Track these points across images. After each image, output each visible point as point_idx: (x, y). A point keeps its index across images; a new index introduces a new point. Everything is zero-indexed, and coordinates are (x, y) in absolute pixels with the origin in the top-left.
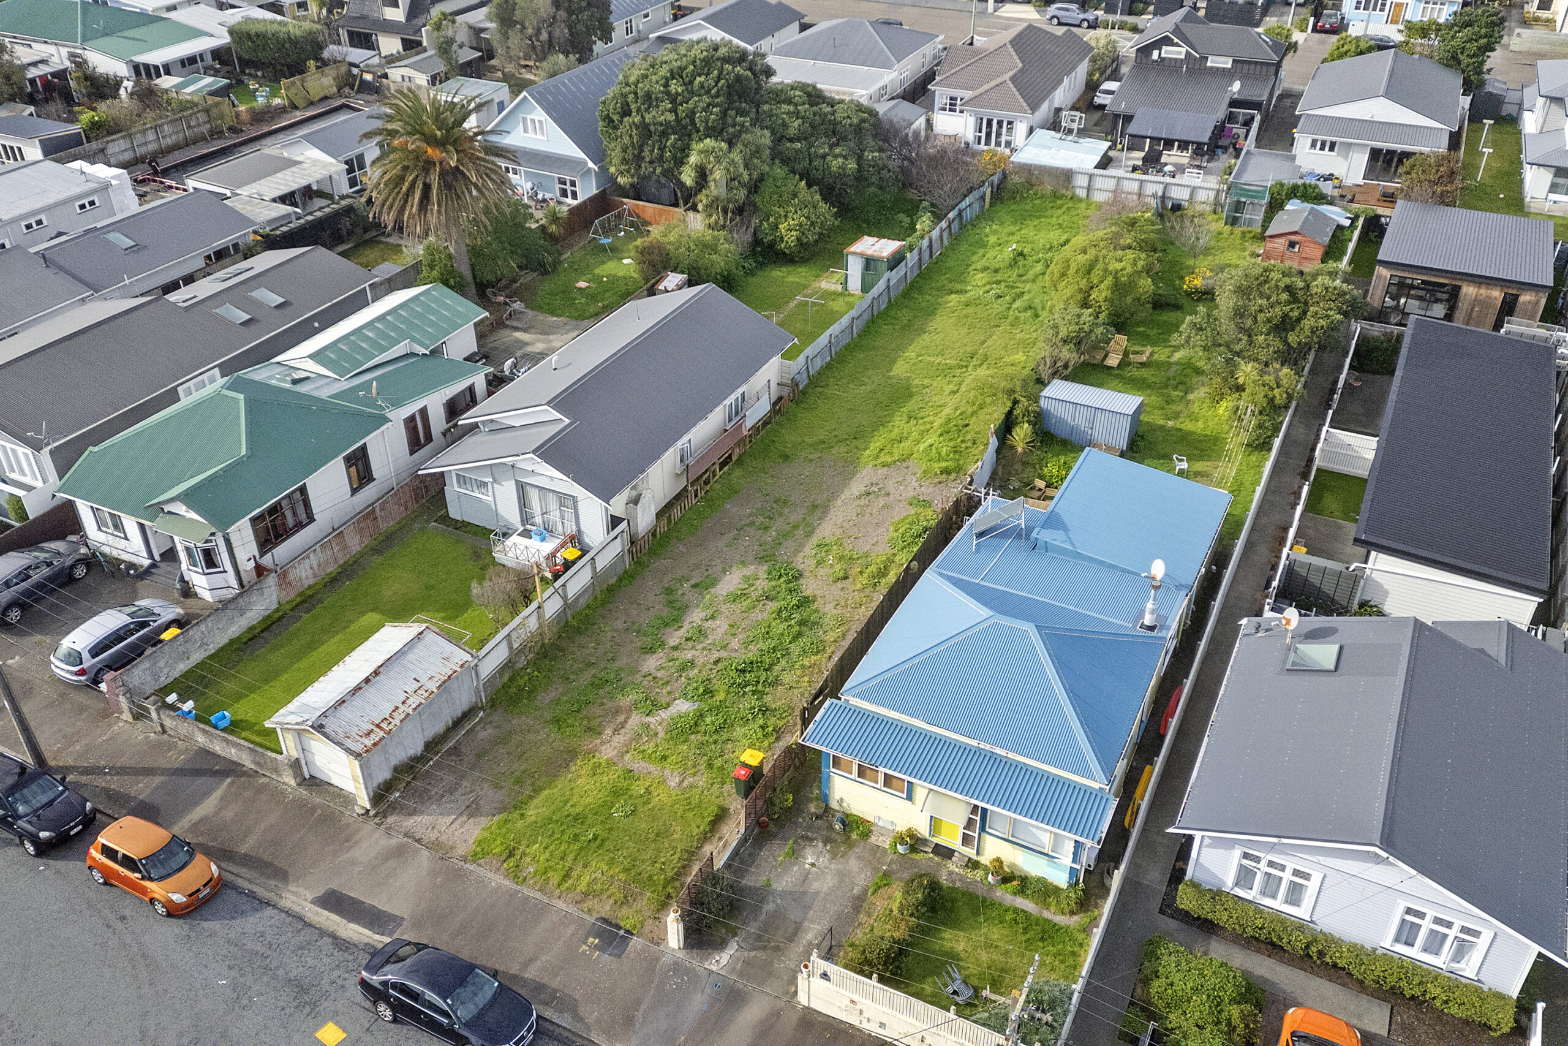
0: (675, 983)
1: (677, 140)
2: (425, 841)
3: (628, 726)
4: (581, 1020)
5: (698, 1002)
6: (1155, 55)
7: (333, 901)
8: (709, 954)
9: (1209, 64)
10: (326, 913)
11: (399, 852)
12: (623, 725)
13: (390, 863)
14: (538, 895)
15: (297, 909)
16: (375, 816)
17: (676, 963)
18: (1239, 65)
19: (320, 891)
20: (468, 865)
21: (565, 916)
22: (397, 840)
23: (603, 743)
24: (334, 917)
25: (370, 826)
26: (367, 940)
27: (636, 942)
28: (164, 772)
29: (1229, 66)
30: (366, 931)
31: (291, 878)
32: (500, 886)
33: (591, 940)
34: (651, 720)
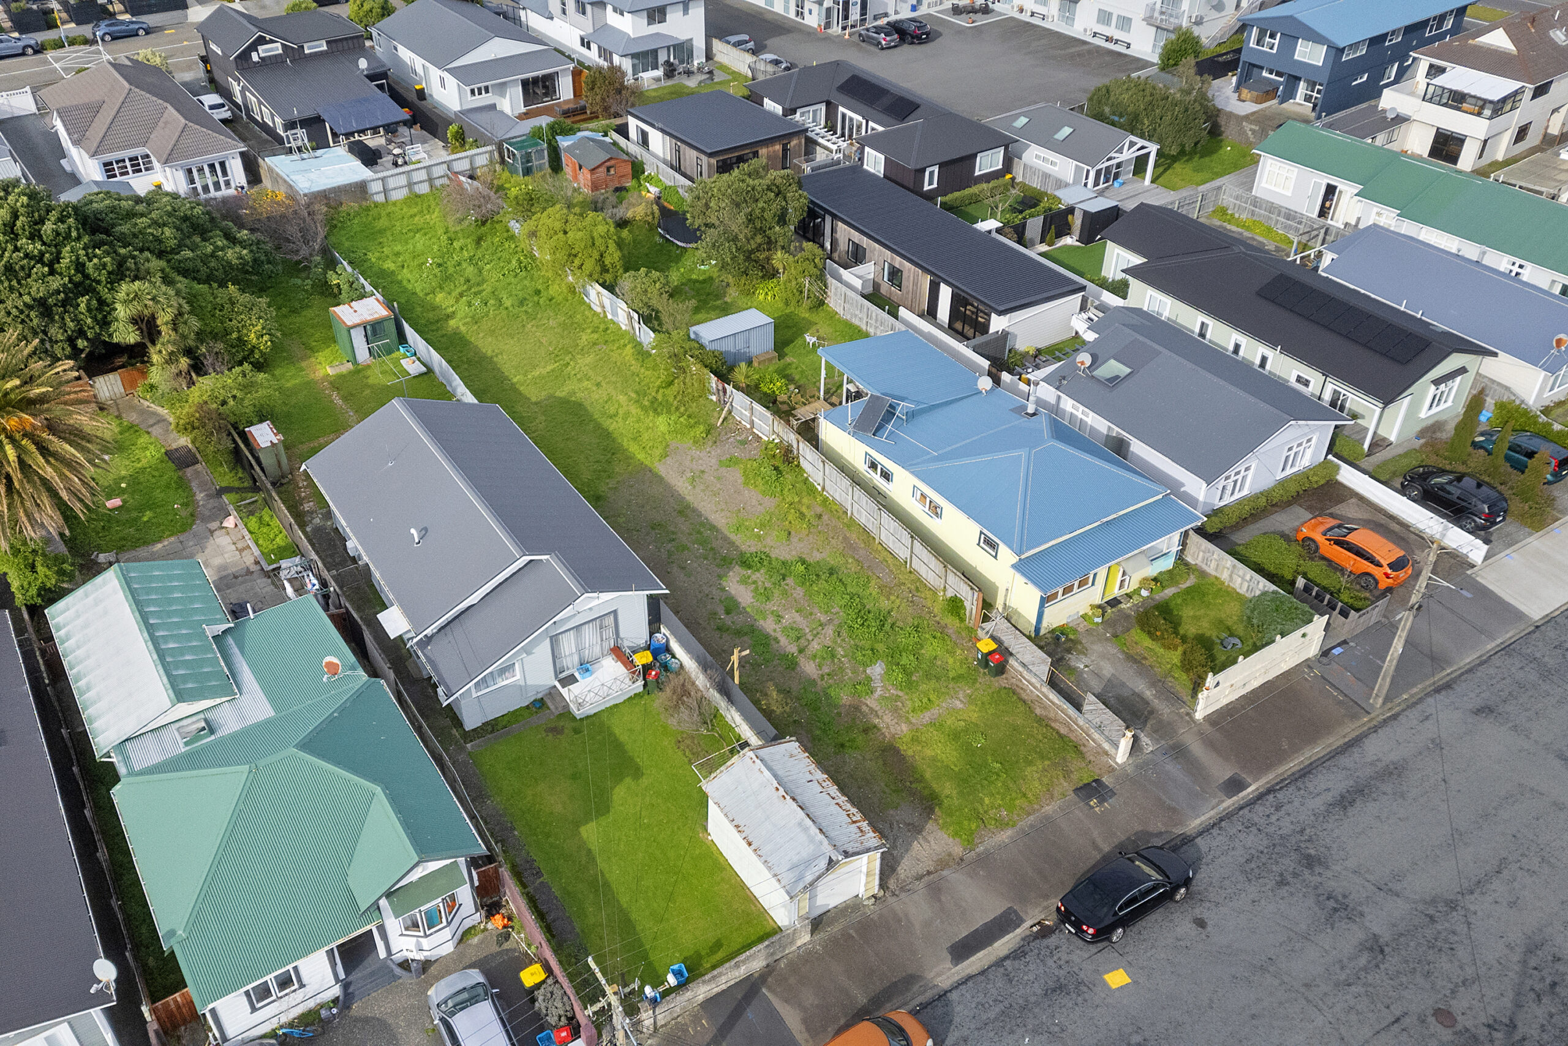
2: (931, 869)
5: (1172, 769)
6: (255, 57)
7: (962, 950)
9: (307, 51)
10: (972, 959)
13: (943, 899)
14: (1032, 818)
15: (956, 978)
17: (1137, 766)
18: (334, 45)
19: (946, 957)
20: (977, 850)
22: (920, 885)
24: (980, 954)
25: (891, 900)
26: (1018, 939)
29: (325, 48)
30: (1011, 935)
31: (919, 973)
33: (1092, 803)
34: (879, 692)
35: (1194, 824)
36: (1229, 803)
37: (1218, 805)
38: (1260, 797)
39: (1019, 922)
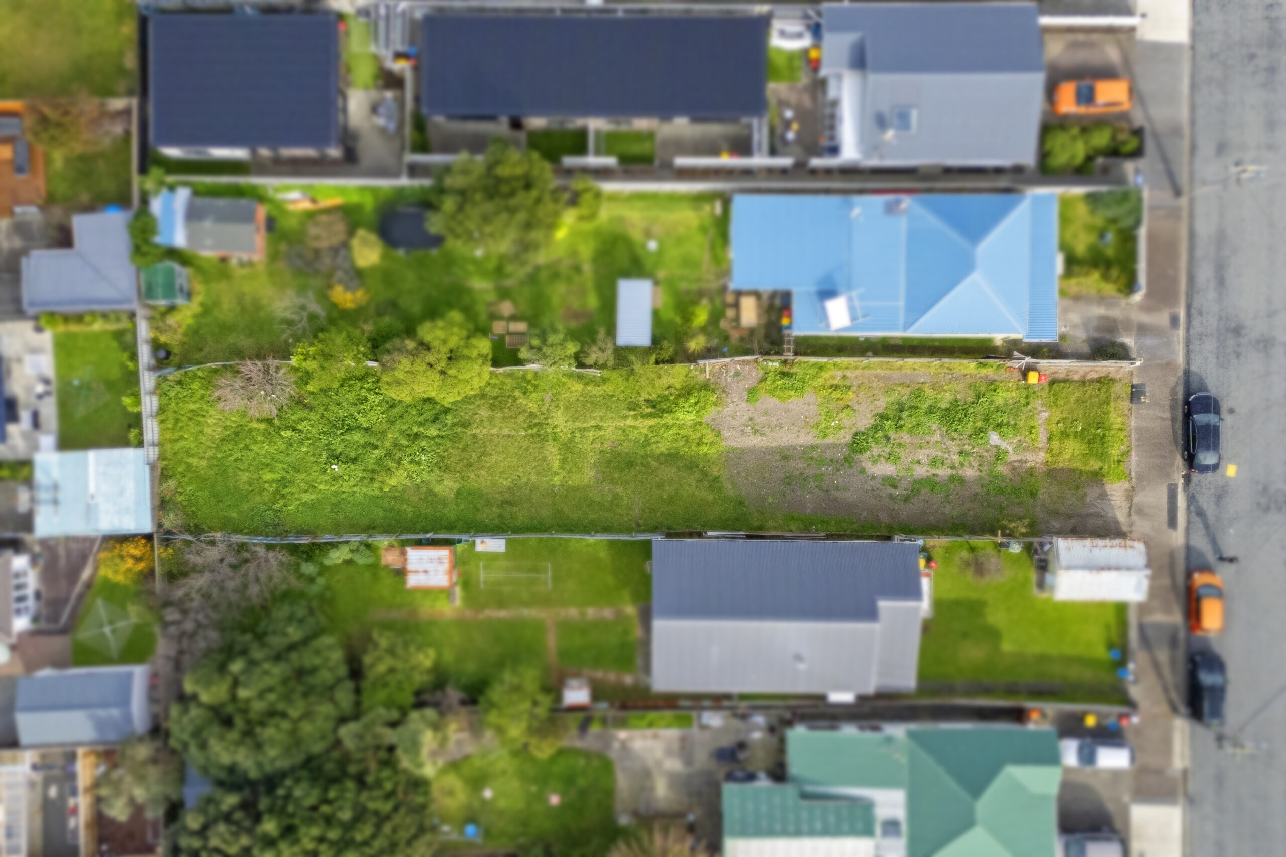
2: (1129, 505)
3: (1019, 458)
4: (1177, 382)
5: (1149, 341)
8: (1128, 347)
10: (1179, 521)
11: (1140, 512)
12: (1020, 461)
13: (1145, 512)
14: (1133, 436)
15: (1183, 534)
19: (1171, 530)
21: (1137, 418)
22: (1135, 517)
23: (1037, 463)
24: (1179, 516)
26: (1183, 493)
27: (1135, 381)
30: (1179, 495)
31: (1171, 549)
32: (1137, 456)
33: (1143, 400)
34: (1010, 449)
35: (1180, 360)
36: (1181, 332)
37: (1178, 339)
38: (1189, 315)
39: (1176, 485)
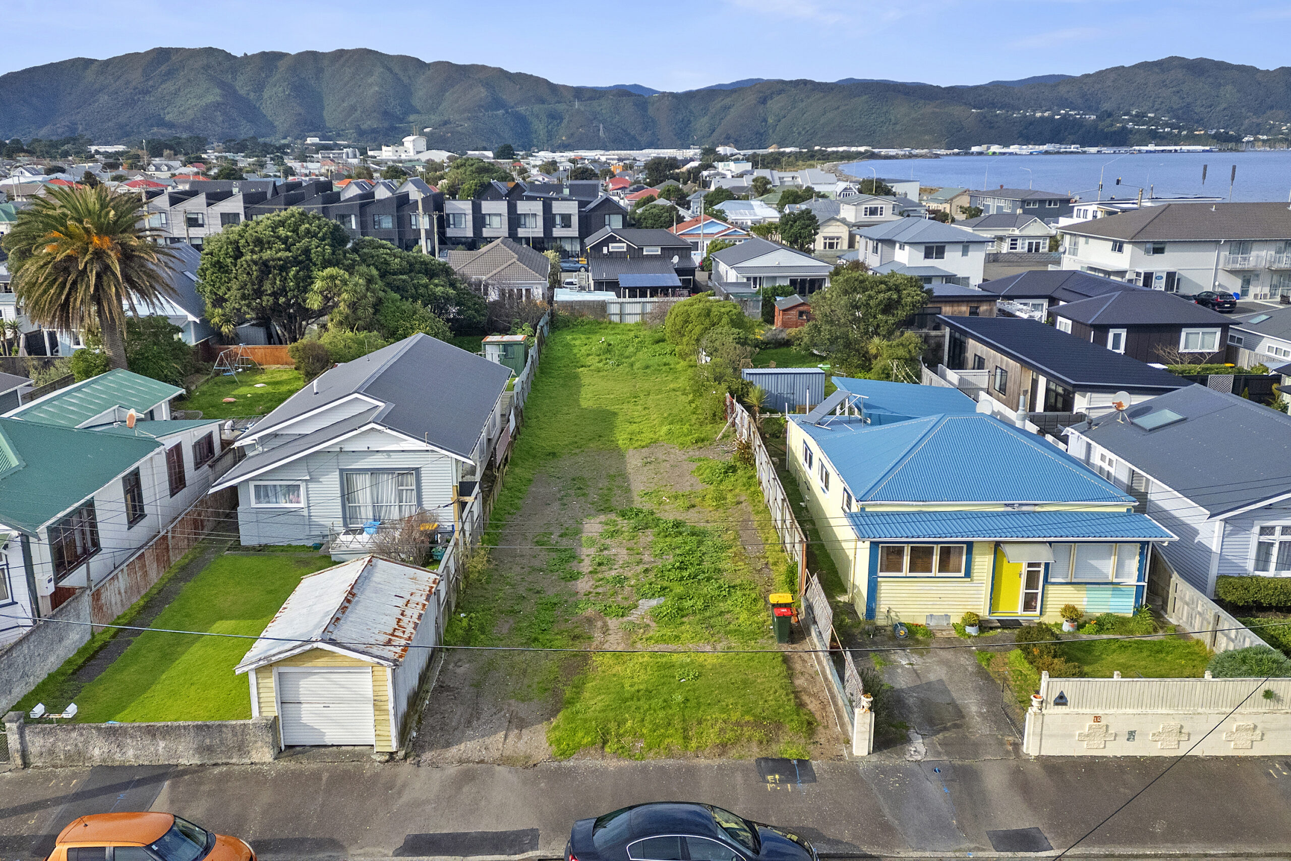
0: (896, 782)
1: (298, 272)
2: (489, 760)
3: (612, 628)
5: (934, 789)
6: (605, 250)
7: (424, 845)
8: (902, 749)
9: (645, 253)
10: (425, 859)
11: (468, 777)
12: (606, 628)
13: (465, 789)
14: (671, 761)
16: (405, 757)
18: (666, 252)
19: (399, 842)
20: (564, 764)
21: (720, 769)
23: (602, 642)
24: (440, 858)
25: (407, 767)
27: (817, 765)
28: (57, 801)
29: (659, 253)
31: (344, 843)
32: (620, 770)
33: (770, 778)
